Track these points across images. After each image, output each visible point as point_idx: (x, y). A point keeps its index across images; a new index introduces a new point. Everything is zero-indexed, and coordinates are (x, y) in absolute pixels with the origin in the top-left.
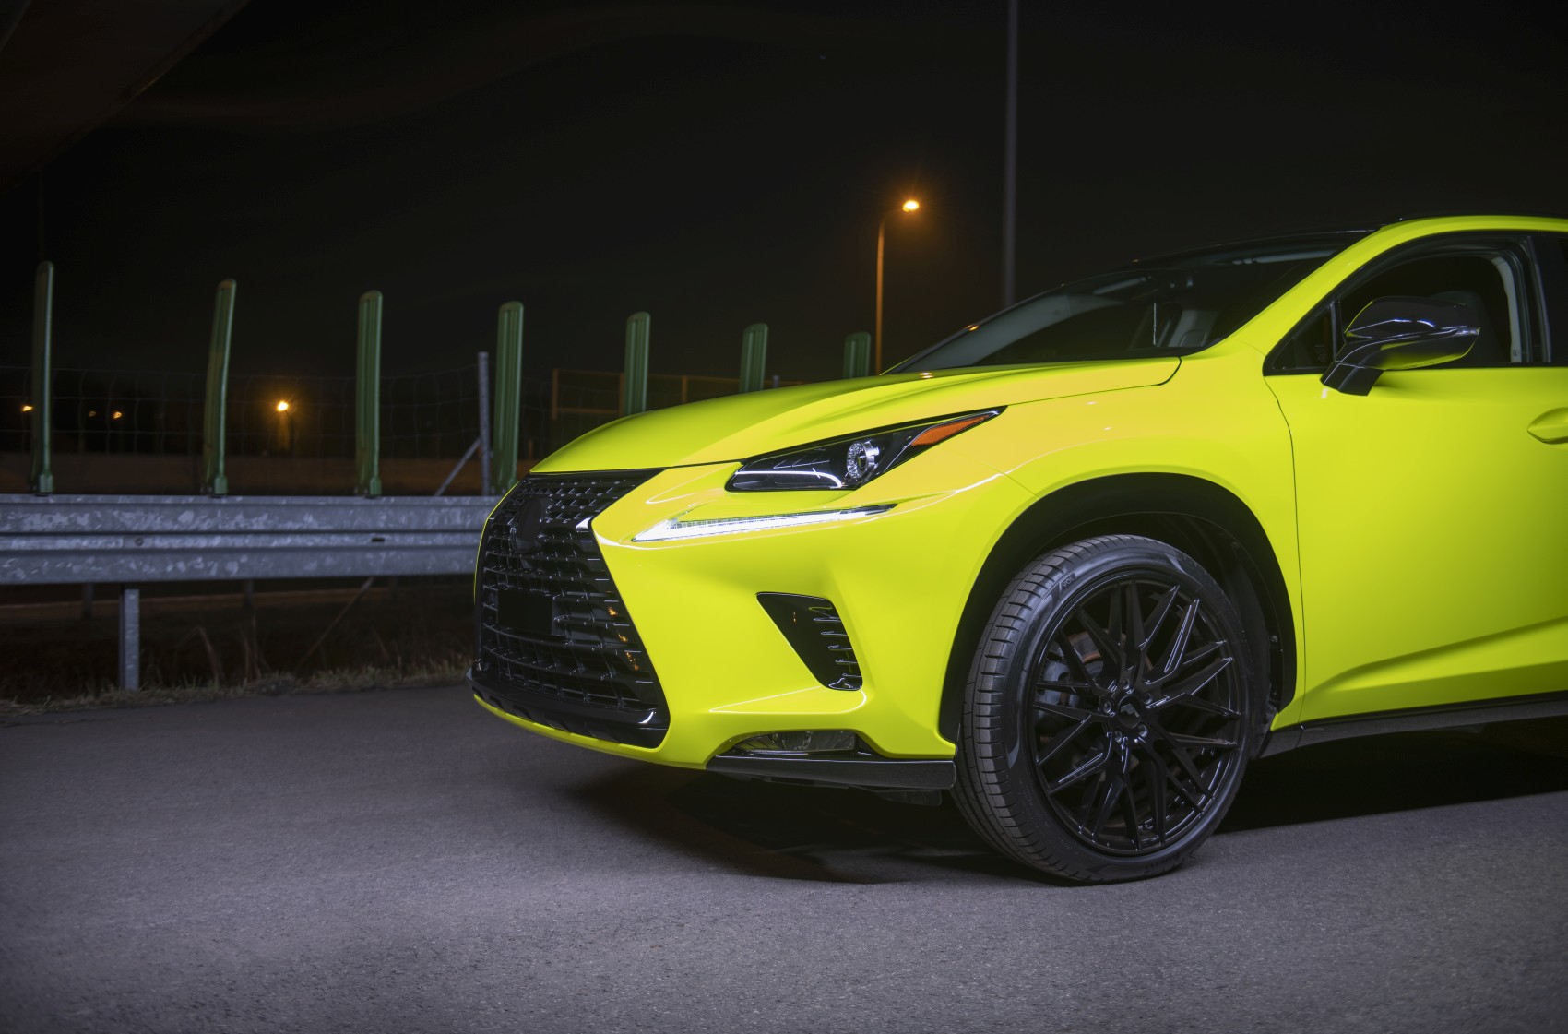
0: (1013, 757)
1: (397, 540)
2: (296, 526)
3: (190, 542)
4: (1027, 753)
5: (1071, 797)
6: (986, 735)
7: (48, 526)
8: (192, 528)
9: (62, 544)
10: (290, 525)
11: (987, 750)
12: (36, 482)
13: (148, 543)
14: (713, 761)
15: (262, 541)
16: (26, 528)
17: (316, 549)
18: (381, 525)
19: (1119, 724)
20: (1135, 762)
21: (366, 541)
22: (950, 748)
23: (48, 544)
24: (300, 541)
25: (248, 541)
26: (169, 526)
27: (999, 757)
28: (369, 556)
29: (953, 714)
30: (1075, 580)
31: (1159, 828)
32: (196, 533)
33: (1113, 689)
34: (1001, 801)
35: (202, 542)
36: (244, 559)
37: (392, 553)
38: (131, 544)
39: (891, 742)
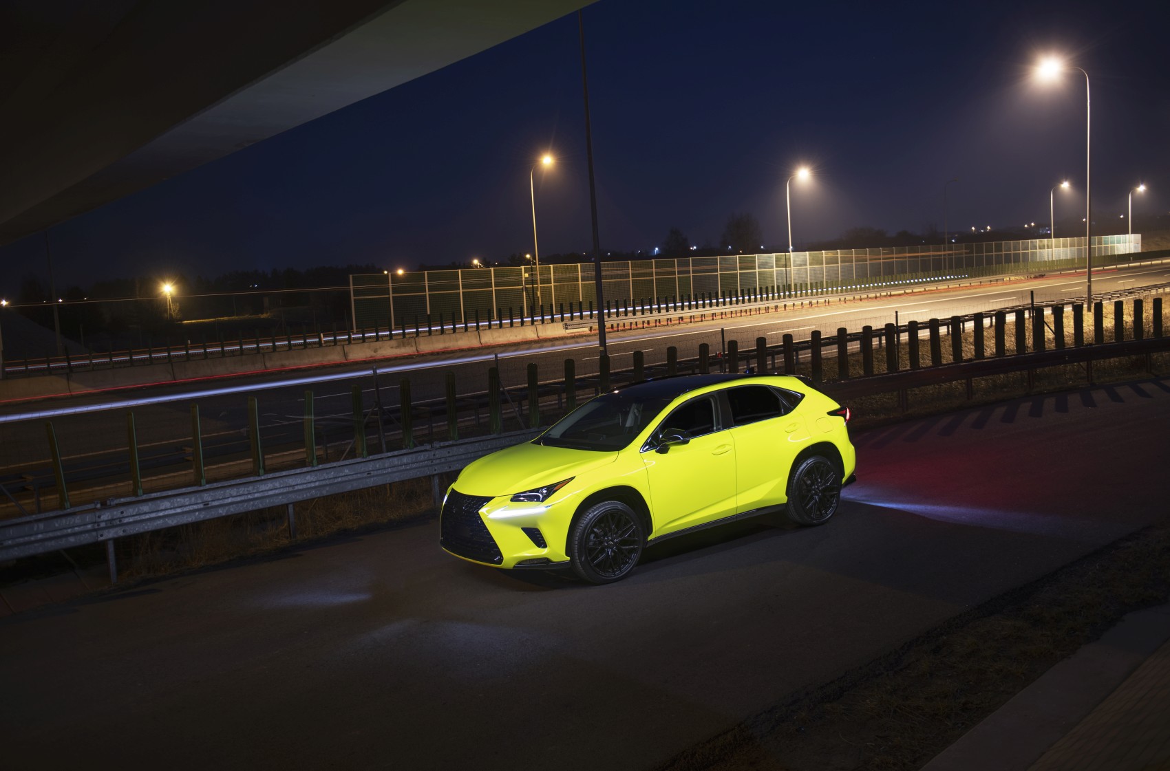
0: (583, 559)
1: (375, 473)
2: (343, 474)
3: (309, 486)
4: (586, 557)
5: (598, 565)
6: (577, 554)
7: (267, 488)
8: (310, 481)
9: (270, 493)
10: (341, 474)
11: (577, 558)
12: (259, 472)
13: (296, 488)
14: (514, 567)
15: (331, 481)
16: (261, 490)
17: (349, 481)
18: (370, 469)
19: (609, 547)
20: (613, 554)
21: (365, 475)
22: (569, 558)
23: (266, 494)
24: (344, 479)
25: (327, 482)
26: (303, 482)
27: (580, 559)
28: (368, 480)
29: (569, 551)
30: (595, 515)
31: (620, 569)
32: (312, 482)
33: (606, 538)
34: (581, 569)
35: (313, 485)
36: (328, 489)
37: (375, 478)
38: (291, 489)
39: (555, 559)
